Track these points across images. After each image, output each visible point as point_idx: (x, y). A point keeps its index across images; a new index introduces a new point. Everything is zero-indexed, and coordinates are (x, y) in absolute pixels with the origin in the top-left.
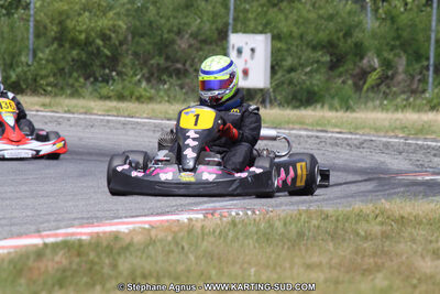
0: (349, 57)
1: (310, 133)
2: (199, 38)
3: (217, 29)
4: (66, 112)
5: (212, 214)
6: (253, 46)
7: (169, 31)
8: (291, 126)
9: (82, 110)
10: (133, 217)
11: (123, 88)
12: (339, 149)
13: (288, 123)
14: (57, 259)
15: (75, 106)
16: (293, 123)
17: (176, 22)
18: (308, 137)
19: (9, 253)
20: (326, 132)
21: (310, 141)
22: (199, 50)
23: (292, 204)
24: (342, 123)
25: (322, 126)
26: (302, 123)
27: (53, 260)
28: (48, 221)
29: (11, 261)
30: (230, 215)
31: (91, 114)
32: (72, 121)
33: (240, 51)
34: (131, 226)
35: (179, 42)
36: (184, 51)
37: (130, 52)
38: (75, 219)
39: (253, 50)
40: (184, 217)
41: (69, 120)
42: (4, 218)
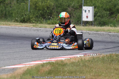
0: (115, 13)
1: (106, 33)
2: (74, 8)
3: (79, 5)
4: (39, 28)
5: (86, 55)
6: (89, 9)
7: (66, 6)
8: (101, 31)
9: (44, 27)
10: (64, 56)
11: (54, 21)
12: (115, 37)
13: (100, 30)
14: (47, 67)
15: (42, 26)
16: (101, 30)
17: (68, 3)
18: (106, 34)
19: (34, 66)
20: (111, 33)
21: (107, 35)
22: (74, 11)
23: (106, 52)
24: (115, 30)
25: (109, 31)
26: (104, 30)
27: (46, 67)
28: (42, 57)
29: (35, 68)
30: (90, 55)
31: (46, 28)
32: (41, 30)
33: (85, 11)
34: (65, 58)
35: (68, 9)
36: (70, 11)
37: (55, 12)
38: (49, 56)
39: (89, 11)
40: (78, 56)
41: (40, 30)
42: (30, 56)
